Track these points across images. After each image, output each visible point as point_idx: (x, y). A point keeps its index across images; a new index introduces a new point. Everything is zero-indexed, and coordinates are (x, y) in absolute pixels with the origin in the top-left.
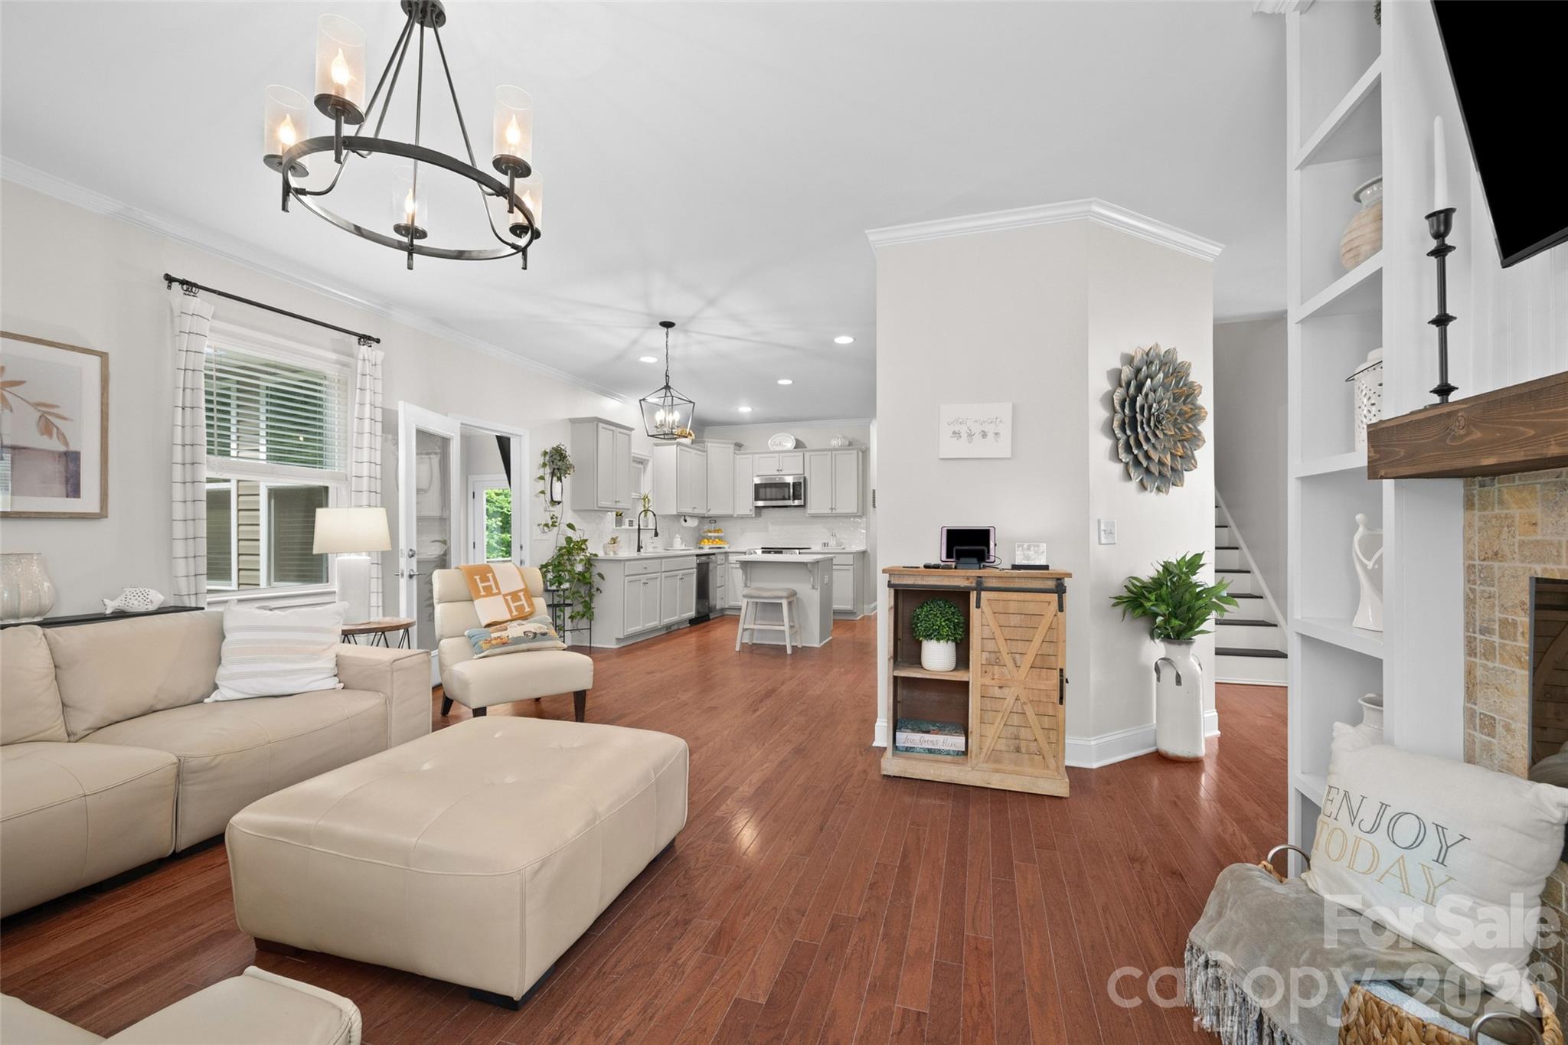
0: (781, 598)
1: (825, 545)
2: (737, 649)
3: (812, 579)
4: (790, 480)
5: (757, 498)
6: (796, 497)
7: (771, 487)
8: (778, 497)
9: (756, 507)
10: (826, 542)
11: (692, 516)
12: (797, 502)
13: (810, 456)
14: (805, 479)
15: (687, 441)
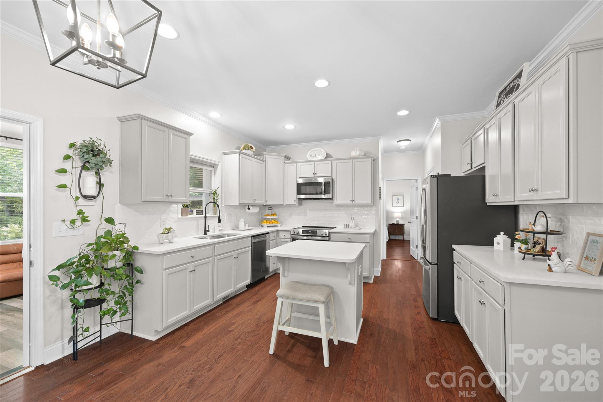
0: (318, 302)
1: (347, 226)
2: (271, 352)
3: (349, 276)
4: (321, 180)
5: (299, 193)
6: (326, 193)
7: (309, 185)
8: (314, 192)
9: (299, 199)
10: (348, 224)
11: (253, 206)
12: (326, 196)
13: (337, 163)
14: (333, 179)
15: (250, 152)
